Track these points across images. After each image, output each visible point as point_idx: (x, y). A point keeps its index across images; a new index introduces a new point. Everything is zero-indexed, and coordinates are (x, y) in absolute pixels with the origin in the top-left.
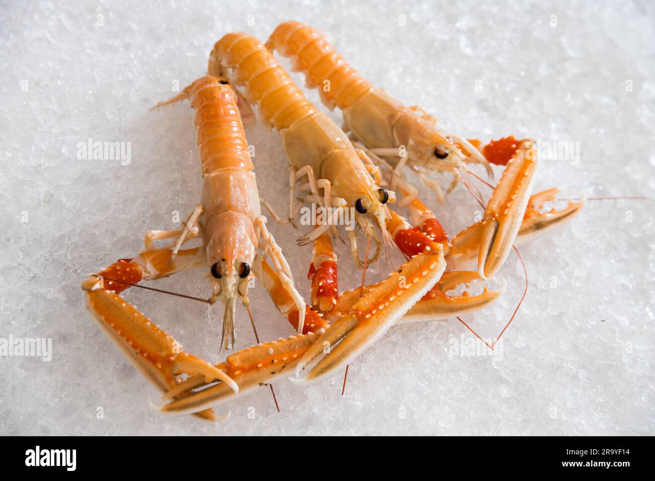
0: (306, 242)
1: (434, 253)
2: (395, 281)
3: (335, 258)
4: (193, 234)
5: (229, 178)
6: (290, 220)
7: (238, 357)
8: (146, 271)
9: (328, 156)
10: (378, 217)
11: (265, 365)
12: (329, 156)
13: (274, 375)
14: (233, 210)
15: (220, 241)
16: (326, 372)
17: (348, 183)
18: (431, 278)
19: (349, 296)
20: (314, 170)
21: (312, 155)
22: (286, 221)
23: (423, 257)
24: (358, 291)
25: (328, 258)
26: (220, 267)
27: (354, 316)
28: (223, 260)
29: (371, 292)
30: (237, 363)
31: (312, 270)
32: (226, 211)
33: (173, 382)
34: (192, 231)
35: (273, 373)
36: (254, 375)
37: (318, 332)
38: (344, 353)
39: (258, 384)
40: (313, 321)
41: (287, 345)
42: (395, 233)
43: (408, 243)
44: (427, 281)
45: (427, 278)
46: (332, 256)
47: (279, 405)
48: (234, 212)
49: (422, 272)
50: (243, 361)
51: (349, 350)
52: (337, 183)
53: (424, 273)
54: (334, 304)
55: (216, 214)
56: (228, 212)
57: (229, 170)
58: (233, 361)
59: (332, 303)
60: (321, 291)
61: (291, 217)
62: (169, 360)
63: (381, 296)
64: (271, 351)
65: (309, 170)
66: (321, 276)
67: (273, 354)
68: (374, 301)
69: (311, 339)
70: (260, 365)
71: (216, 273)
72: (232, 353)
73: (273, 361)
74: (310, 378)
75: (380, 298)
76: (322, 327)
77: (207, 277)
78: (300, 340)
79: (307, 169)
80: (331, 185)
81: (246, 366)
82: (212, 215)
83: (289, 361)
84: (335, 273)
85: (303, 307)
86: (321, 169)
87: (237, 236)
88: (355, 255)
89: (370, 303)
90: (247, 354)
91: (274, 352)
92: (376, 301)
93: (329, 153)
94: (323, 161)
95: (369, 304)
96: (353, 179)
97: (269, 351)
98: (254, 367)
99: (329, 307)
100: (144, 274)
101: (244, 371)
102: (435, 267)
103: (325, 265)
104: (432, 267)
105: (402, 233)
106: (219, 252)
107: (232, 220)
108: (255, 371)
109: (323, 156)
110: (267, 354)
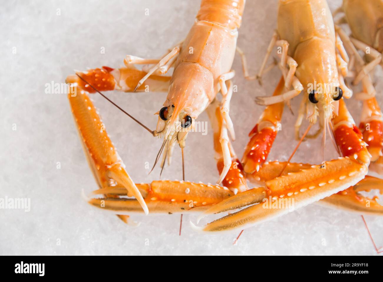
0: (261, 103)
1: (359, 162)
2: (314, 174)
3: (278, 127)
4: (161, 72)
5: (209, 33)
6: (258, 77)
7: (160, 185)
8: (118, 85)
9: (305, 40)
10: (325, 111)
11: (177, 201)
12: (308, 40)
13: (184, 210)
14: (200, 65)
15: (178, 88)
16: (220, 230)
17: (312, 72)
18: (346, 182)
19: (273, 167)
20: (289, 47)
21: (293, 33)
22: (253, 78)
23: (348, 162)
24: (282, 165)
25: (271, 126)
26: (167, 112)
27: (264, 192)
28: (173, 106)
29: (289, 176)
30: (157, 191)
31: (255, 130)
32: (195, 63)
33: (106, 183)
34: (161, 69)
35: (183, 209)
36: (167, 205)
37: (232, 189)
38: (241, 220)
39: (168, 213)
40: (233, 179)
41: (202, 191)
42: (338, 125)
43: (343, 141)
44: (342, 184)
45: (343, 182)
46: (275, 126)
47: (182, 230)
48: (200, 67)
49: (340, 176)
50: (163, 190)
51: (247, 219)
52: (303, 67)
53: (341, 178)
54: (256, 171)
55: (186, 61)
56: (195, 64)
57: (213, 25)
58: (155, 187)
59: (255, 168)
60: (251, 154)
61: (260, 75)
62: (106, 167)
63: (296, 182)
64: (188, 191)
65: (284, 45)
66: (257, 141)
67: (188, 194)
68: (287, 184)
69: (224, 194)
70: (173, 200)
71: (163, 114)
72: (158, 180)
73: (185, 201)
74: (205, 230)
75: (293, 184)
76: (237, 188)
77: (157, 114)
78: (215, 191)
79: (284, 44)
80: (297, 67)
81: (163, 195)
82: (183, 61)
83: (199, 205)
84: (271, 142)
85: (227, 165)
86: (295, 48)
87: (192, 90)
88: (297, 129)
89: (284, 186)
90: (168, 186)
91: (189, 193)
92: (289, 185)
93: (308, 38)
94: (300, 43)
95: (282, 186)
96: (317, 69)
97: (186, 191)
98: (168, 200)
99: (252, 171)
100: (116, 87)
101: (159, 199)
102: (354, 176)
103: (265, 131)
104: (351, 174)
105: (343, 130)
106: (173, 98)
107: (194, 72)
108: (168, 203)
109: (302, 38)
110: (184, 192)
